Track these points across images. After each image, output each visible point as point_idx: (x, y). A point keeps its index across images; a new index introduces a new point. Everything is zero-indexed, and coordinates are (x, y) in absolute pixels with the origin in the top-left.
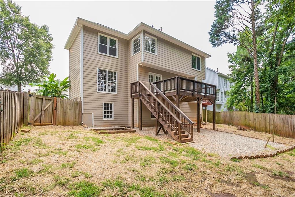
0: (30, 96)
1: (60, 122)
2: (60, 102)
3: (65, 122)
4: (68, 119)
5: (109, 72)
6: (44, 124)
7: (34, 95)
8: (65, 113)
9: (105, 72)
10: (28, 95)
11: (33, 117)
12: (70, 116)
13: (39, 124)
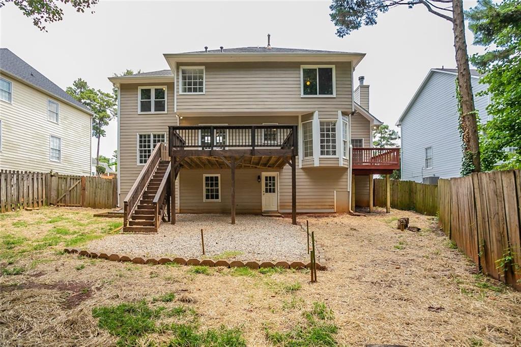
0: (52, 176)
1: (89, 204)
2: (90, 181)
3: (95, 204)
4: (98, 201)
5: (155, 136)
6: (69, 205)
7: (56, 175)
8: (95, 193)
9: (149, 136)
10: (49, 175)
11: (55, 198)
12: (101, 197)
13: (64, 204)
